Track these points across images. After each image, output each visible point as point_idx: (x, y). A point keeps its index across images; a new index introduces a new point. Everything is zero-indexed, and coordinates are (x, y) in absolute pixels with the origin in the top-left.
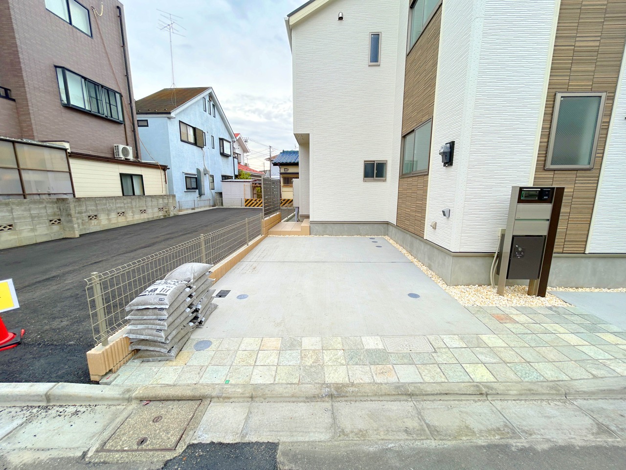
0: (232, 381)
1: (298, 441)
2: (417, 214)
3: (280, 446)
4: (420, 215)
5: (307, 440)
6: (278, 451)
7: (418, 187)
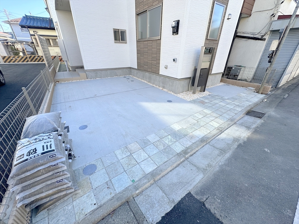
0: (136, 179)
1: (195, 184)
2: (153, 62)
3: (191, 192)
4: (155, 62)
5: (197, 182)
6: (194, 195)
7: (153, 46)
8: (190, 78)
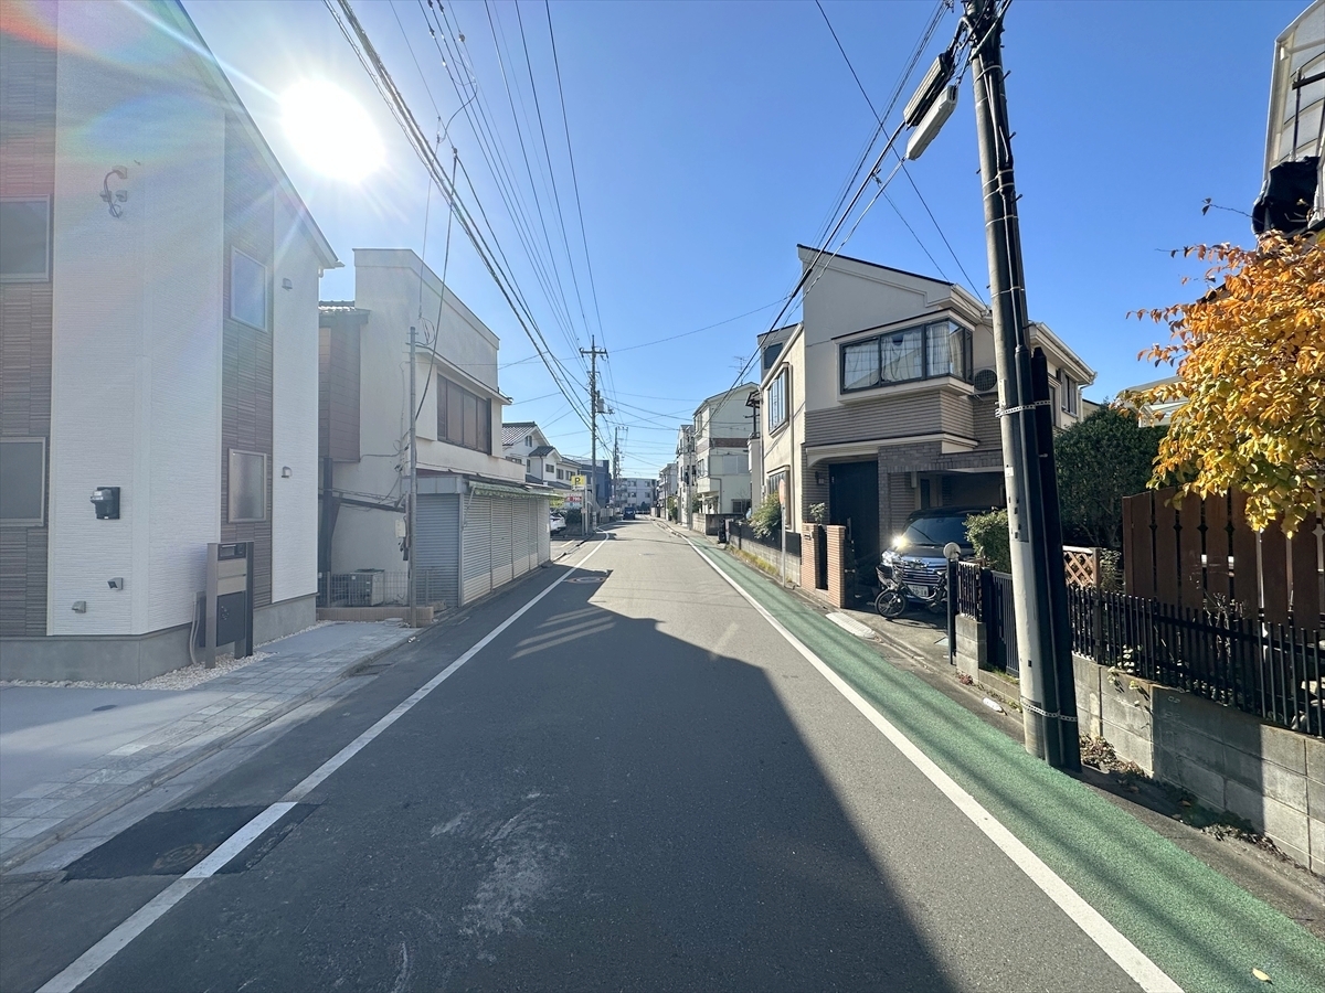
4: (23, 598)
8: (188, 626)
